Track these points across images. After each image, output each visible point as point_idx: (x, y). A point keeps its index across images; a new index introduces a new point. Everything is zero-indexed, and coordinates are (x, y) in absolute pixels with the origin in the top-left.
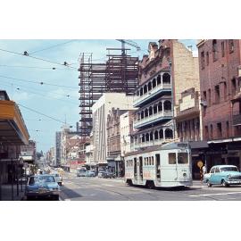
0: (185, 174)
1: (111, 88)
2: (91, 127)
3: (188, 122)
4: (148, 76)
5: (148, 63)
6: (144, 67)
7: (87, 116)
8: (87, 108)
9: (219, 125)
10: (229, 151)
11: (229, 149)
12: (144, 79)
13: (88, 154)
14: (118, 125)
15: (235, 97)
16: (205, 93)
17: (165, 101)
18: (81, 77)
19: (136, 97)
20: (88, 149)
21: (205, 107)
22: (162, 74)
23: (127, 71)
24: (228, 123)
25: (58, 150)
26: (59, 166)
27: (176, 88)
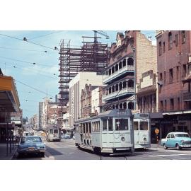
0: (145, 139)
1: (84, 68)
2: (67, 99)
3: (147, 97)
4: (116, 60)
5: (116, 49)
6: (112, 52)
7: (64, 90)
8: (65, 84)
9: (172, 100)
10: (179, 122)
11: (180, 120)
12: (112, 62)
13: (65, 121)
14: (90, 98)
15: (186, 79)
16: (161, 74)
17: (128, 80)
18: (61, 59)
19: (105, 76)
20: (65, 116)
21: (161, 86)
22: (127, 58)
23: (98, 55)
24: (179, 99)
25: (40, 117)
26: (41, 129)
27: (138, 70)
